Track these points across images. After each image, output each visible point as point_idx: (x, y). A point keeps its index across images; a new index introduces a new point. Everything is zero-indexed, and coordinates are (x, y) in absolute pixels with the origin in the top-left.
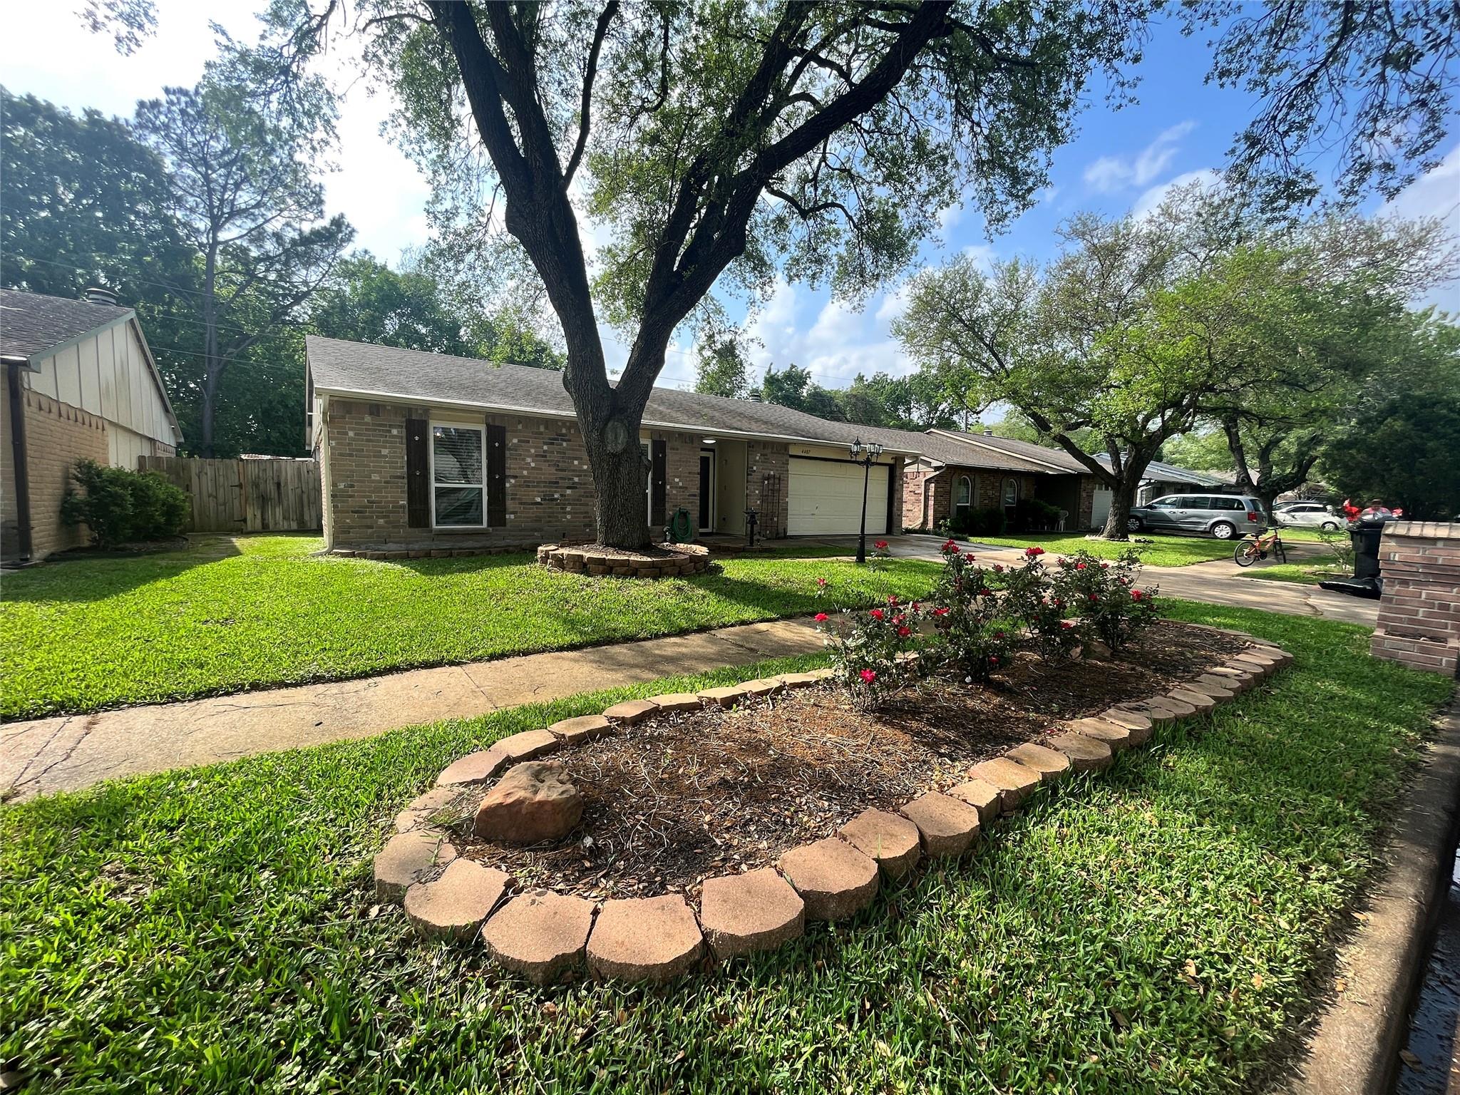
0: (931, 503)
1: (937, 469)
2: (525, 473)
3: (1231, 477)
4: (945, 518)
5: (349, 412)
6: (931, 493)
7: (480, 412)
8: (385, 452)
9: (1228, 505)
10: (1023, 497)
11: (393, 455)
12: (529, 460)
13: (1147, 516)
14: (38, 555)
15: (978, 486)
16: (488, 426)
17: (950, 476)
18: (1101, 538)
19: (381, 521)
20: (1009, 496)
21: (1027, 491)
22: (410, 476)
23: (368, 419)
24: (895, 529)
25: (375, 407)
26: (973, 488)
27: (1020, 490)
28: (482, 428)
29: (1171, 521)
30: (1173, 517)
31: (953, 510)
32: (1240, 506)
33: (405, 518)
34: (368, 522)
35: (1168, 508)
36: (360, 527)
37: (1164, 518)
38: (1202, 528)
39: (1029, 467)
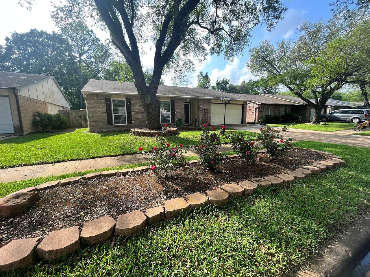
0: (257, 115)
1: (259, 105)
2: (136, 110)
3: (362, 104)
4: (261, 119)
5: (91, 97)
6: (257, 112)
7: (124, 95)
8: (101, 106)
9: (358, 112)
10: (287, 112)
11: (103, 107)
12: (137, 107)
13: (329, 117)
14: (25, 133)
15: (272, 110)
16: (126, 98)
17: (263, 107)
18: (310, 124)
19: (101, 124)
20: (283, 112)
21: (289, 111)
22: (107, 112)
23: (96, 98)
24: (244, 123)
25: (97, 95)
26: (271, 110)
27: (286, 110)
28: (125, 99)
29: (338, 118)
30: (338, 117)
31: (264, 117)
32: (363, 112)
33: (106, 123)
34: (98, 124)
35: (337, 114)
36: (96, 125)
37: (336, 117)
38: (348, 120)
39: (289, 103)
